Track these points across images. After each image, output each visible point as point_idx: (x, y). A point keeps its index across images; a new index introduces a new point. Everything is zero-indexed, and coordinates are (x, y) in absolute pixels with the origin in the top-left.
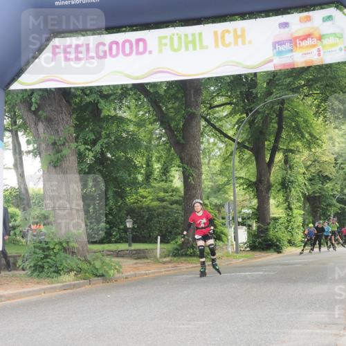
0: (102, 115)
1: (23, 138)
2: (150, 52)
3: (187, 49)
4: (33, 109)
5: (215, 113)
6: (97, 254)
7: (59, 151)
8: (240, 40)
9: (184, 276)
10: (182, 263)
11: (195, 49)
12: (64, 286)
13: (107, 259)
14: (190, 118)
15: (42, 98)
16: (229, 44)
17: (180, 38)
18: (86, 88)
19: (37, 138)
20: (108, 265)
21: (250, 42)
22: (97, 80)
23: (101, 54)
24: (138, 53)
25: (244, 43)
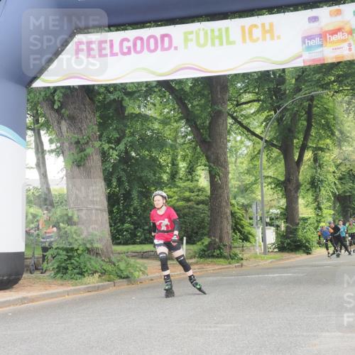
0: (126, 113)
2: (176, 48)
3: (213, 44)
4: (56, 107)
5: (242, 110)
6: (122, 255)
7: (82, 150)
8: (268, 36)
9: (211, 278)
10: (209, 264)
11: (221, 44)
12: (88, 288)
13: (132, 261)
14: (217, 116)
15: (65, 95)
16: (258, 39)
17: (206, 33)
18: (110, 85)
19: (60, 137)
20: (133, 266)
21: (279, 37)
23: (125, 50)
24: (163, 49)
25: (272, 38)
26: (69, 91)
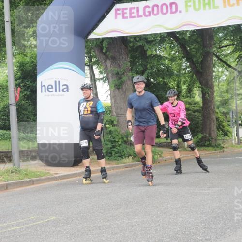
0: (147, 55)
2: (180, 12)
3: (204, 9)
4: (104, 51)
5: (222, 51)
7: (120, 78)
10: (202, 151)
11: (210, 8)
12: (126, 165)
14: (207, 55)
15: (109, 44)
16: (233, 5)
17: (199, 1)
18: (137, 36)
19: (106, 70)
23: (147, 13)
24: (172, 13)
26: (111, 41)
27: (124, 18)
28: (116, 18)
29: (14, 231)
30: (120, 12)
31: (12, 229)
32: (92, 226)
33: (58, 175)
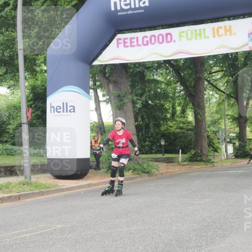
0: (146, 80)
1: (100, 93)
2: (175, 41)
3: (196, 38)
4: (107, 76)
5: (213, 77)
6: (144, 160)
7: (122, 100)
8: (228, 33)
9: (196, 173)
10: (194, 165)
11: (201, 38)
13: (151, 163)
14: (199, 80)
15: (112, 69)
16: (222, 35)
17: (192, 32)
18: (136, 63)
19: (109, 93)
20: (151, 166)
21: (234, 34)
22: (143, 59)
23: (145, 43)
24: (168, 42)
25: (231, 34)
26: (113, 67)
27: (125, 46)
28: (118, 47)
29: (24, 237)
30: (121, 41)
31: (23, 236)
32: (95, 233)
33: (65, 187)
